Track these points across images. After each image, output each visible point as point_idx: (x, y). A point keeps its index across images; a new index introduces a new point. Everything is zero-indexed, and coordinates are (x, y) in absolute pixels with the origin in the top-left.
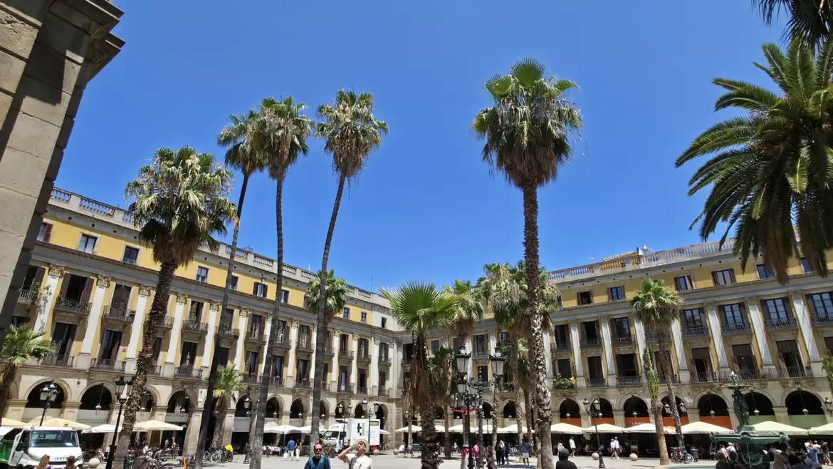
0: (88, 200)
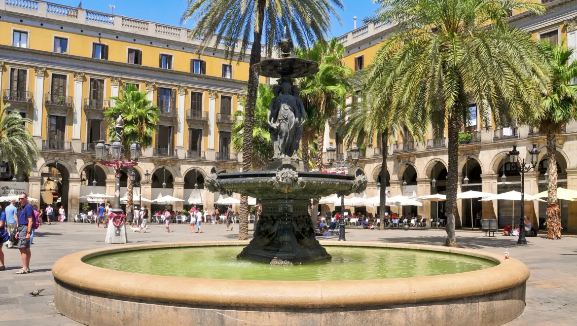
0: (94, 13)
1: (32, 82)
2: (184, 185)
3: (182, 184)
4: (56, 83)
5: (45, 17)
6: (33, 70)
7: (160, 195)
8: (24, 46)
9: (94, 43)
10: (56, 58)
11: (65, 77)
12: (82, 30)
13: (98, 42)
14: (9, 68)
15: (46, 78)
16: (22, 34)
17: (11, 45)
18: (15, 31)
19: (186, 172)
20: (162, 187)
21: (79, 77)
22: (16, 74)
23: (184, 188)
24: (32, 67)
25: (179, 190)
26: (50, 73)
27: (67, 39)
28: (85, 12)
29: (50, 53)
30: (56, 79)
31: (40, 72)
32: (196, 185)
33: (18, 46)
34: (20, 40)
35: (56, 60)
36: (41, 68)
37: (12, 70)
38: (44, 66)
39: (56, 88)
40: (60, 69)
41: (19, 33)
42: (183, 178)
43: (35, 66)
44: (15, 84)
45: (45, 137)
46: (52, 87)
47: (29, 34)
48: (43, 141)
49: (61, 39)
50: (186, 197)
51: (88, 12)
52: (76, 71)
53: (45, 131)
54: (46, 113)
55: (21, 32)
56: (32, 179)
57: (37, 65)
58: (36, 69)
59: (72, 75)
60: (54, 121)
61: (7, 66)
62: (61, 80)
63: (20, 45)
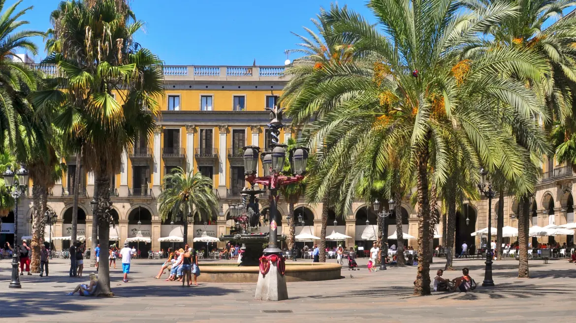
1: (217, 139)
2: (356, 222)
3: (353, 222)
4: (236, 138)
5: (225, 80)
6: (217, 128)
7: (334, 231)
8: (210, 109)
9: (267, 96)
10: (236, 115)
11: (243, 131)
12: (256, 86)
13: (271, 95)
14: (198, 129)
15: (228, 134)
16: (208, 98)
17: (199, 109)
18: (202, 96)
19: (358, 210)
20: (334, 225)
21: (255, 130)
22: (204, 133)
23: (356, 224)
24: (216, 126)
25: (351, 227)
26: (231, 129)
27: (244, 97)
28: (259, 69)
29: (230, 111)
30: (236, 134)
31: (223, 129)
32: (367, 221)
33: (205, 110)
34: (207, 103)
35: (236, 117)
36: (224, 126)
37: (202, 130)
38: (225, 124)
39: (237, 141)
40: (238, 125)
41: (205, 98)
42: (355, 215)
43: (219, 125)
44: (204, 141)
45: (229, 186)
46: (233, 141)
47: (213, 97)
48: (227, 190)
49: (239, 97)
50: (359, 233)
51: (261, 67)
52: (252, 124)
53: (229, 181)
54: (229, 165)
55: (207, 96)
56: (219, 223)
57: (220, 124)
58: (220, 127)
59: (250, 128)
60: (236, 171)
61: (197, 128)
62: (241, 134)
63: (207, 109)
